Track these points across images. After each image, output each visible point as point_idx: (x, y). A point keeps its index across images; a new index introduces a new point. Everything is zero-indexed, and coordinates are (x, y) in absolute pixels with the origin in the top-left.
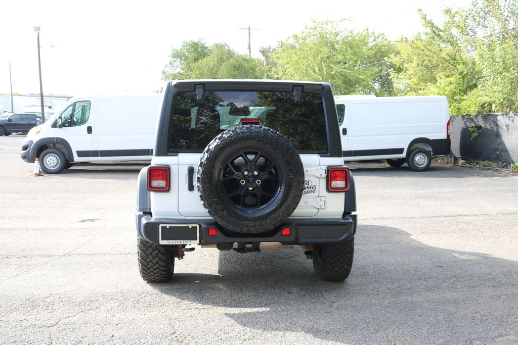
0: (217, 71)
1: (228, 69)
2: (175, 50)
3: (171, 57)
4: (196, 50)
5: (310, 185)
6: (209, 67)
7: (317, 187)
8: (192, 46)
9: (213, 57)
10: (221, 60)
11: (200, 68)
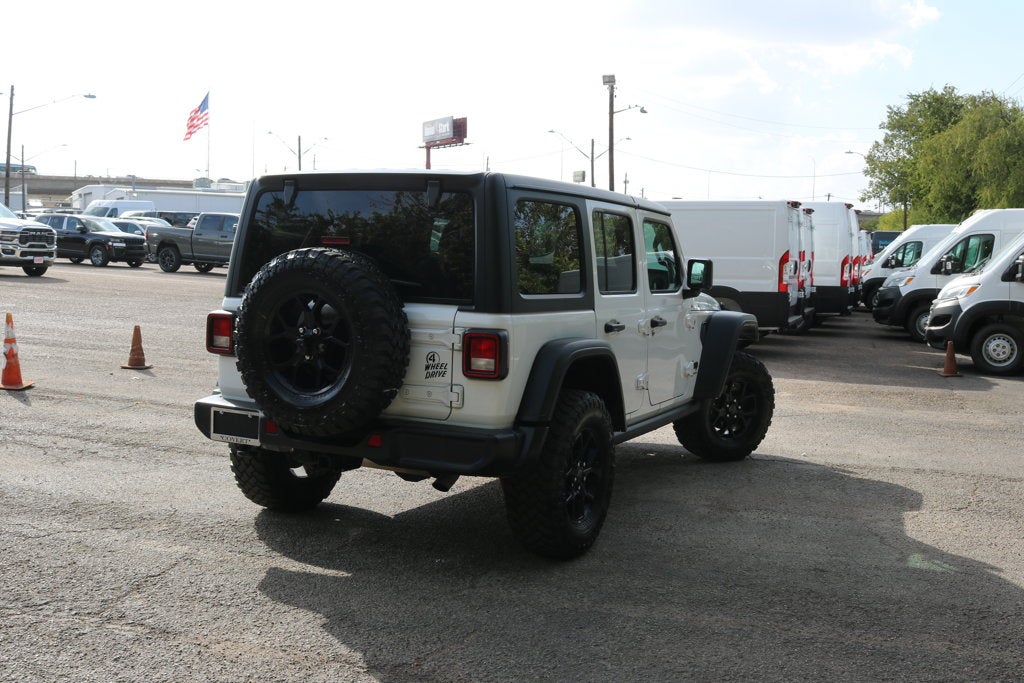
0: (970, 154)
1: (994, 151)
2: (896, 114)
3: (888, 128)
4: (936, 112)
5: (436, 362)
6: (953, 146)
7: (449, 367)
8: (930, 103)
9: (964, 125)
10: (981, 132)
11: (935, 151)
